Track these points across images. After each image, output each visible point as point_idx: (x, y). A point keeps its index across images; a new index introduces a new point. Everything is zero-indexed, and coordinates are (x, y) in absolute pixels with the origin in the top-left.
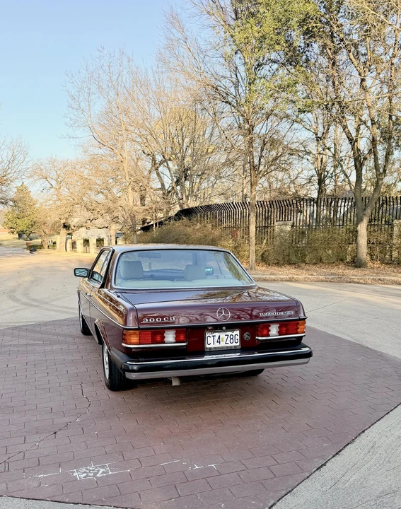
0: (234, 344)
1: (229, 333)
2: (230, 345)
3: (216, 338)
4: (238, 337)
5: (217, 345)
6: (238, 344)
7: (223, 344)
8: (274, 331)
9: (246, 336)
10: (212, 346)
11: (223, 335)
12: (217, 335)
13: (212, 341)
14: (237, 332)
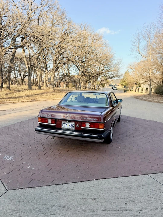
0: (72, 128)
1: (71, 124)
2: (70, 128)
3: (66, 125)
4: (74, 126)
5: (66, 127)
6: (74, 128)
7: (68, 127)
8: (88, 126)
9: (77, 125)
10: (64, 127)
11: (68, 124)
12: (66, 123)
13: (64, 125)
14: (74, 124)
